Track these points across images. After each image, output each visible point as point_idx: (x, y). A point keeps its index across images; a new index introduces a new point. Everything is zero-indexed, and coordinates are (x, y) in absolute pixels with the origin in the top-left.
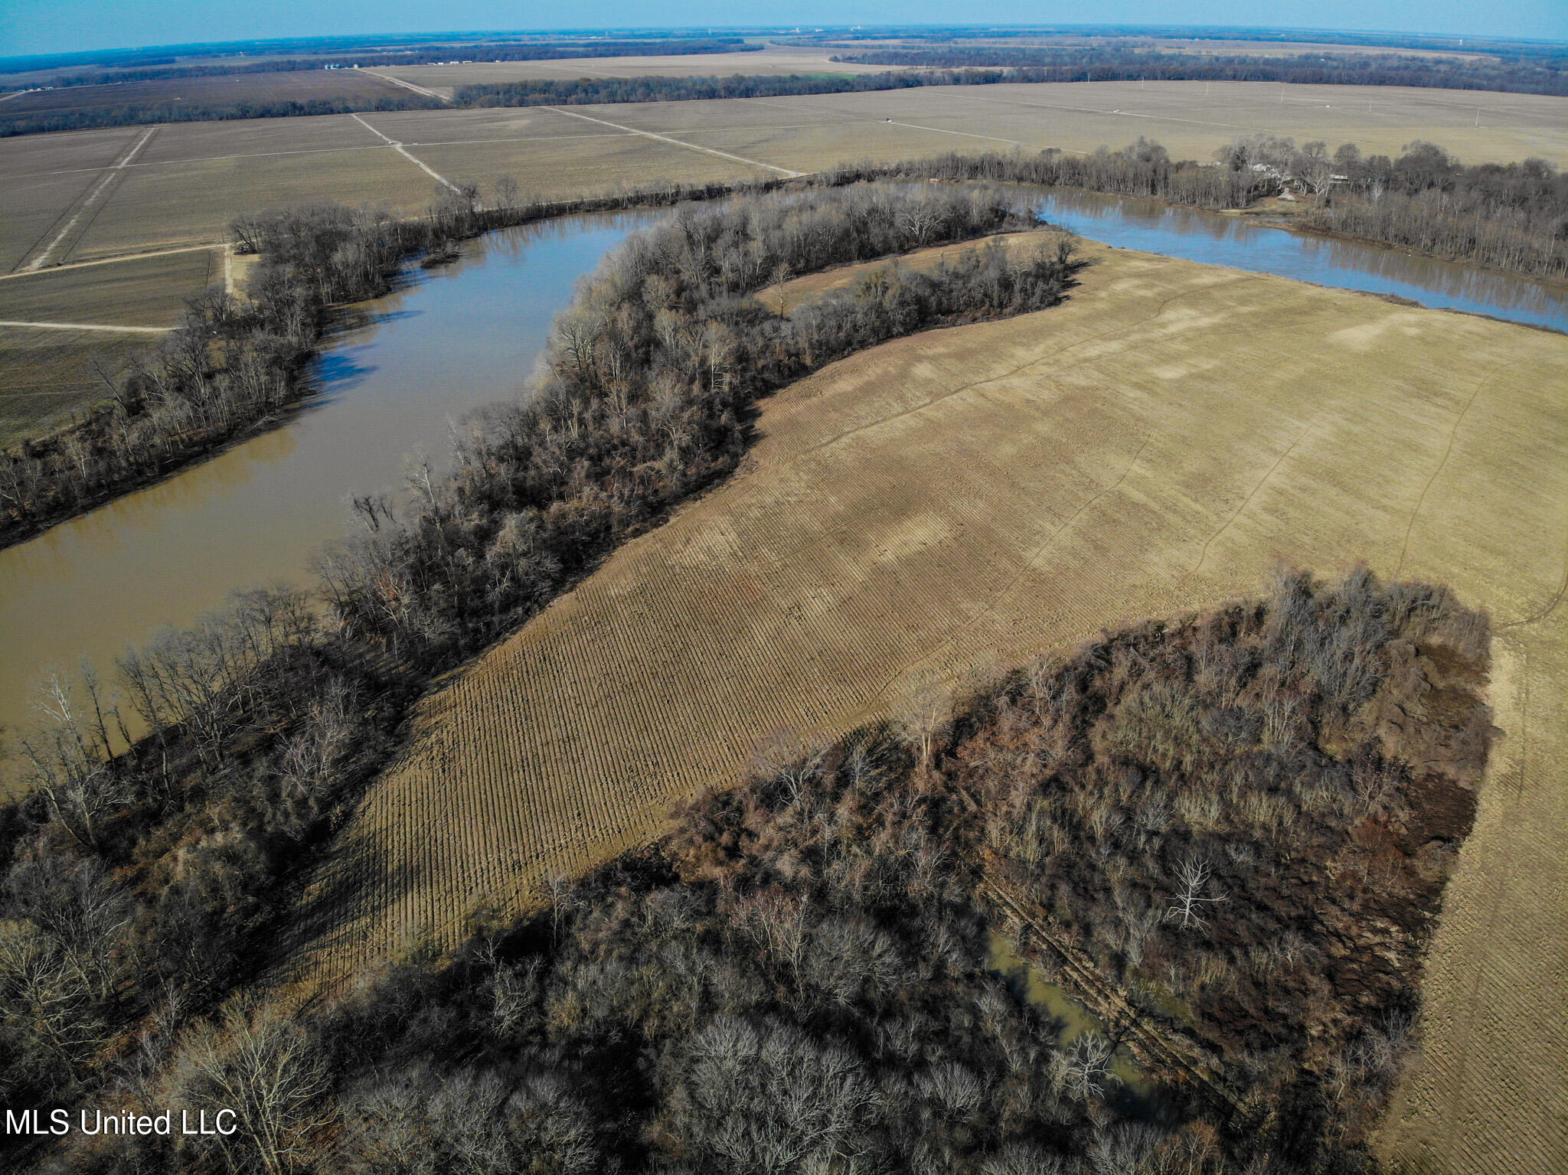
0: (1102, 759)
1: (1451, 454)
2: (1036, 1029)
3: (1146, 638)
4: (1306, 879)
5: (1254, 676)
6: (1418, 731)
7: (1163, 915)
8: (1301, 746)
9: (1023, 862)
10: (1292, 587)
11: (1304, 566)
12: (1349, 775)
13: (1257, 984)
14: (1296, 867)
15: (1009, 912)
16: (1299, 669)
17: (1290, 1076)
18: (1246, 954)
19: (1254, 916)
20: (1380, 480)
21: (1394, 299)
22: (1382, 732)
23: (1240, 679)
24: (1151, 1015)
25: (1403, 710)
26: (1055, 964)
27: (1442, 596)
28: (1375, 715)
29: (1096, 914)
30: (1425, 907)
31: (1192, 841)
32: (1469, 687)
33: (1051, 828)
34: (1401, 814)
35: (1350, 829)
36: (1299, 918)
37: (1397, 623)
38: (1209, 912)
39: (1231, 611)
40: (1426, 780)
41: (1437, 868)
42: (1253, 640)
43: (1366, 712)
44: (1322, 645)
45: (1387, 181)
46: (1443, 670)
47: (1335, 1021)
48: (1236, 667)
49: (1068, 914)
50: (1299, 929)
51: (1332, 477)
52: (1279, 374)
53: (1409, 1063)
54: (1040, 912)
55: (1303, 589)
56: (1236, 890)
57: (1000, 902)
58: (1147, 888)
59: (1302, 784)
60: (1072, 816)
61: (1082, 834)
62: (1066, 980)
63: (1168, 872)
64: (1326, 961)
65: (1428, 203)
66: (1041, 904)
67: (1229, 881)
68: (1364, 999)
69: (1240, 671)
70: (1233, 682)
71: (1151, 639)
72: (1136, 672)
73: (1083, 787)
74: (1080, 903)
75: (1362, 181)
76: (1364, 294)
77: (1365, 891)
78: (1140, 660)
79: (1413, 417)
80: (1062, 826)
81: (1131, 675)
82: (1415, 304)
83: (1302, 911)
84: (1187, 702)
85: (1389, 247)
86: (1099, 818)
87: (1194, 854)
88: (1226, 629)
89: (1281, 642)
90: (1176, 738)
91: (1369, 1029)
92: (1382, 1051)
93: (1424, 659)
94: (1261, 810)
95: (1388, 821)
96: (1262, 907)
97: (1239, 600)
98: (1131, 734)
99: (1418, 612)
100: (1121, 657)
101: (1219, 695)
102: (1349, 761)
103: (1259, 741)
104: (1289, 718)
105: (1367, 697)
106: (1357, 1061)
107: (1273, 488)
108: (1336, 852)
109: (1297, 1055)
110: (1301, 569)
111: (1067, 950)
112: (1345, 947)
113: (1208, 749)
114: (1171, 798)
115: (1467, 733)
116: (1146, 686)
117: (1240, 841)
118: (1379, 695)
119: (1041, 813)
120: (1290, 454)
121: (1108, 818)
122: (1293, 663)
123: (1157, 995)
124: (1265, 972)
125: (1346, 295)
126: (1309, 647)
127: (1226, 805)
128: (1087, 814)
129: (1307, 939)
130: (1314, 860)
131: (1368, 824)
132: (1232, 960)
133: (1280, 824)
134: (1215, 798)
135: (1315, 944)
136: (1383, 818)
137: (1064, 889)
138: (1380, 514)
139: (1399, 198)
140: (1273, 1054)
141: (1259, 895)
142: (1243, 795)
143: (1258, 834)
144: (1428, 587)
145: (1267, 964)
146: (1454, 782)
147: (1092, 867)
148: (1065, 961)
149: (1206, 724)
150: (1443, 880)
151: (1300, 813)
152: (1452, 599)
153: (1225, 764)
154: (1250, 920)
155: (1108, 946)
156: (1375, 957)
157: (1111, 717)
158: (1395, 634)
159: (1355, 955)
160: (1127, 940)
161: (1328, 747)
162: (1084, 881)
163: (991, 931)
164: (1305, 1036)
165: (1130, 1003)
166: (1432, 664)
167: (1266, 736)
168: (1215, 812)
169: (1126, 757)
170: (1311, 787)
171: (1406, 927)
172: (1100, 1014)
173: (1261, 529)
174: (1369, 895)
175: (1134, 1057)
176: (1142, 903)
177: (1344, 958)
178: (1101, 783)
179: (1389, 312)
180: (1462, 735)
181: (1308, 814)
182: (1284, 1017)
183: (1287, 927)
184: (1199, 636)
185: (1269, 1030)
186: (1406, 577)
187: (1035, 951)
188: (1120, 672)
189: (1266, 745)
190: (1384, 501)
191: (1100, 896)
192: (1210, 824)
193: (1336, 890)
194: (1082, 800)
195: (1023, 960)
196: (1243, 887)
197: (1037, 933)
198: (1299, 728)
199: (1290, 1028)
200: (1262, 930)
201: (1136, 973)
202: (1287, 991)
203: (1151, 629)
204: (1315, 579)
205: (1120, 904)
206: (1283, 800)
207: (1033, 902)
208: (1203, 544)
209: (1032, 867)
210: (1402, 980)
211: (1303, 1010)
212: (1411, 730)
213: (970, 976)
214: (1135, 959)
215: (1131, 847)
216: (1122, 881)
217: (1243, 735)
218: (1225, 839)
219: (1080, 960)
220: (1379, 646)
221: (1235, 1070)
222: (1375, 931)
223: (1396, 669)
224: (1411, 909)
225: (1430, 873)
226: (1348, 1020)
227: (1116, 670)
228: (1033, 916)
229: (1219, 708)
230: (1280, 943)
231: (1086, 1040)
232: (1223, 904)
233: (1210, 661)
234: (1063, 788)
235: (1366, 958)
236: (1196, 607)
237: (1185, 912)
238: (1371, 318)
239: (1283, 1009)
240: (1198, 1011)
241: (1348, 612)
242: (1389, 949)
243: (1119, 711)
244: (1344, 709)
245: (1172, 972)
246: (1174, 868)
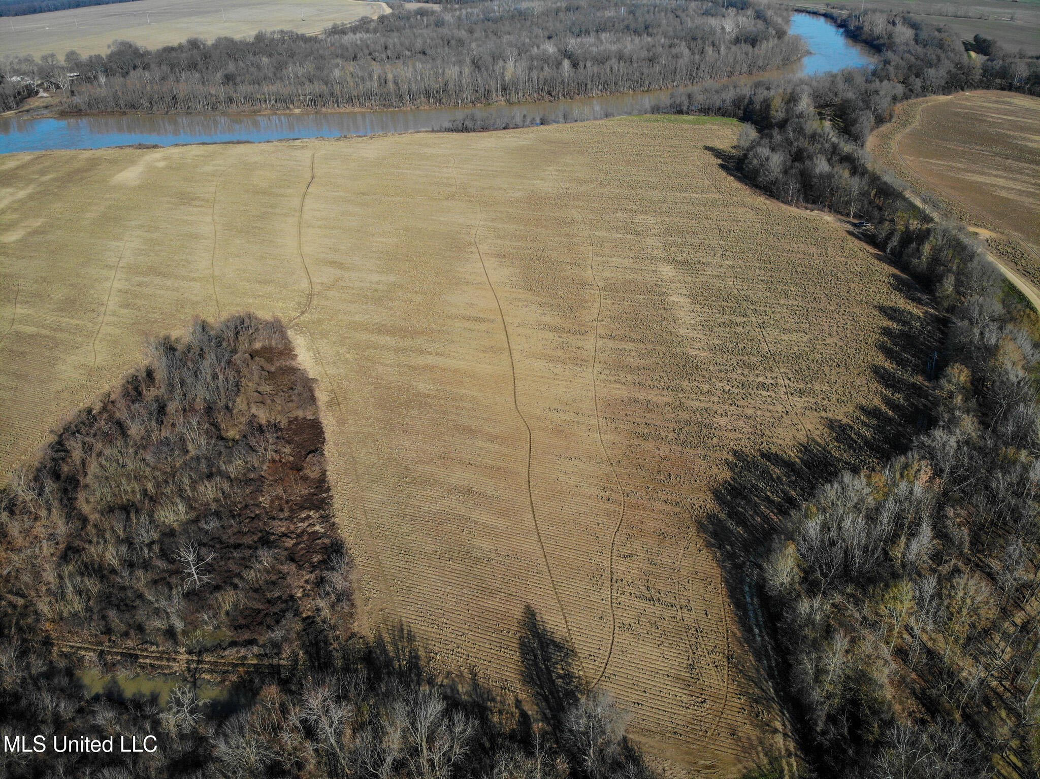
0: (94, 517)
1: (218, 234)
2: (142, 710)
3: (83, 423)
4: (253, 515)
5: (165, 414)
6: (273, 401)
7: (182, 588)
8: (213, 442)
9: (75, 615)
10: (161, 349)
11: (163, 333)
12: (248, 444)
13: (256, 591)
14: (244, 512)
15: (83, 653)
16: (190, 397)
17: (299, 627)
18: (242, 578)
19: (235, 554)
20: (183, 263)
21: (140, 146)
22: (254, 410)
23: (157, 420)
24: (206, 650)
25: (259, 392)
26: (132, 663)
27: (250, 318)
28: (245, 403)
29: (141, 615)
30: (321, 492)
31: (177, 533)
32: (288, 363)
33: (82, 581)
34: (286, 450)
35: (263, 474)
36: (260, 539)
37: (232, 344)
38: (209, 569)
39: (130, 380)
40: (289, 425)
41: (317, 468)
42: (153, 392)
43: (240, 403)
44: (196, 376)
45: (106, 71)
46: (270, 360)
47: (307, 582)
48: (151, 414)
49: (123, 627)
50: (263, 545)
51: (153, 270)
52: (89, 215)
53: (353, 577)
54: (104, 638)
55: (169, 347)
56: (217, 546)
57: (73, 650)
58: (165, 578)
59: (224, 463)
60: (93, 565)
61: (105, 572)
62: (143, 668)
63: (172, 561)
64: (286, 553)
65: (137, 79)
66: (102, 633)
67: (211, 543)
68: (315, 560)
69: (155, 415)
70: (154, 424)
71: (87, 422)
72: (88, 448)
73: (90, 542)
74: (127, 615)
75: (89, 74)
76: (121, 147)
77: (287, 502)
78: (87, 439)
79: (185, 218)
80: (89, 575)
81: (86, 452)
82: (155, 147)
83: (260, 535)
84: (131, 451)
85: (125, 113)
86: (111, 555)
87: (182, 540)
88: (133, 393)
89: (171, 386)
90: (135, 477)
91: (325, 573)
92: (337, 580)
93: (257, 358)
94: (208, 491)
95: (281, 457)
96: (237, 546)
97: (132, 371)
98: (105, 490)
99: (241, 333)
100: (73, 443)
101: (149, 436)
102: (244, 436)
103: (187, 451)
104: (198, 429)
105: (237, 395)
106: (328, 594)
107: (120, 291)
108: (262, 491)
109: (297, 613)
110: (161, 335)
111: (134, 649)
112: (292, 539)
113: (159, 473)
114: (151, 516)
115: (299, 388)
116: (100, 454)
117: (205, 516)
118: (242, 390)
119: (71, 575)
120: (121, 265)
121: (117, 552)
122: (185, 395)
123: (204, 637)
124: (257, 581)
125: (110, 151)
126: (189, 381)
127: (187, 501)
128: (102, 557)
129: (270, 548)
130: (252, 502)
131: (271, 465)
132: (236, 587)
133: (223, 493)
134: (177, 500)
135: (275, 547)
136: (277, 458)
137: (112, 614)
138: (193, 283)
139: (118, 80)
140: (284, 622)
141: (232, 541)
142: (194, 489)
143: (213, 507)
144: (240, 317)
145: (256, 576)
146: (304, 418)
147: (123, 588)
148: (137, 657)
149: (150, 458)
150: (324, 473)
151: (231, 481)
152: (256, 318)
153: (174, 476)
154: (233, 558)
155: (159, 629)
156: (309, 534)
157: (86, 486)
158: (234, 351)
159: (299, 539)
160: (168, 617)
161: (228, 434)
162: (122, 600)
163: (78, 673)
164: (296, 600)
165: (190, 653)
166: (262, 359)
167: (190, 447)
168: (182, 508)
169: (110, 507)
170: (231, 462)
171: (317, 508)
172: (176, 672)
173: (125, 320)
174: (290, 504)
175: (209, 681)
176: (166, 590)
177: (294, 545)
178: (101, 533)
179: (143, 156)
180: (296, 391)
181: (236, 479)
182: (280, 598)
183: (256, 548)
184: (118, 406)
185: (275, 611)
186: (225, 315)
187: (114, 665)
188: (77, 454)
189: (193, 452)
190: (192, 275)
191: (138, 602)
192: (183, 517)
193: (271, 511)
194: (93, 551)
195: (109, 677)
196: (221, 542)
197: (109, 653)
198: (207, 432)
199: (286, 601)
200: (243, 559)
201: (184, 633)
202: (274, 583)
203: (84, 415)
204: (173, 338)
205: (153, 600)
206: (218, 478)
207: (96, 636)
208: (91, 344)
209: (83, 615)
210: (329, 537)
211: (287, 587)
212: (269, 401)
213: (80, 711)
214: (179, 625)
215: (141, 561)
216: (147, 585)
217: (176, 453)
218: (196, 521)
219: (146, 650)
220: (229, 362)
221: (269, 645)
222: (303, 520)
223: (245, 371)
224: (315, 497)
225: (316, 473)
226: (313, 576)
227: (74, 454)
228: (101, 644)
229: (153, 445)
230: (256, 560)
231: (176, 694)
232: (214, 559)
233: (133, 418)
234: (77, 551)
235: (305, 538)
236: (106, 387)
237: (195, 578)
238: (133, 162)
239: (277, 594)
240: (232, 628)
241: (202, 350)
242: (314, 525)
243: (89, 479)
244: (227, 408)
245: (206, 617)
246: (174, 556)
